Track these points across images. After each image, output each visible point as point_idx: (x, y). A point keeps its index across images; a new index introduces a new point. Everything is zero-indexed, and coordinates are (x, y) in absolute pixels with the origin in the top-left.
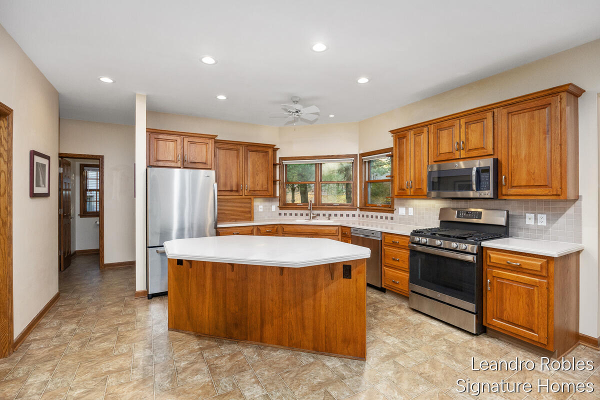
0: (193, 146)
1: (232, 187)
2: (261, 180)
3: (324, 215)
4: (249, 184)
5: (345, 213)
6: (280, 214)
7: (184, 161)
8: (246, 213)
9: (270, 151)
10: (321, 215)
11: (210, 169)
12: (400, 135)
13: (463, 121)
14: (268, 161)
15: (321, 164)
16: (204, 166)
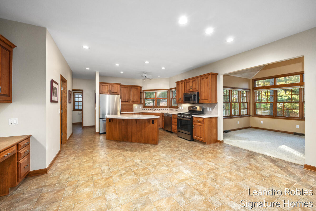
0: (113, 87)
1: (126, 100)
2: (136, 98)
3: (158, 110)
4: (132, 99)
5: (165, 109)
6: (143, 110)
7: (110, 92)
8: (130, 109)
9: (139, 88)
10: (157, 110)
11: (119, 94)
12: (178, 83)
13: (192, 80)
14: (138, 92)
15: (157, 92)
16: (117, 93)
